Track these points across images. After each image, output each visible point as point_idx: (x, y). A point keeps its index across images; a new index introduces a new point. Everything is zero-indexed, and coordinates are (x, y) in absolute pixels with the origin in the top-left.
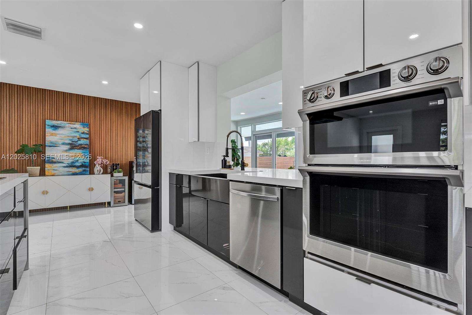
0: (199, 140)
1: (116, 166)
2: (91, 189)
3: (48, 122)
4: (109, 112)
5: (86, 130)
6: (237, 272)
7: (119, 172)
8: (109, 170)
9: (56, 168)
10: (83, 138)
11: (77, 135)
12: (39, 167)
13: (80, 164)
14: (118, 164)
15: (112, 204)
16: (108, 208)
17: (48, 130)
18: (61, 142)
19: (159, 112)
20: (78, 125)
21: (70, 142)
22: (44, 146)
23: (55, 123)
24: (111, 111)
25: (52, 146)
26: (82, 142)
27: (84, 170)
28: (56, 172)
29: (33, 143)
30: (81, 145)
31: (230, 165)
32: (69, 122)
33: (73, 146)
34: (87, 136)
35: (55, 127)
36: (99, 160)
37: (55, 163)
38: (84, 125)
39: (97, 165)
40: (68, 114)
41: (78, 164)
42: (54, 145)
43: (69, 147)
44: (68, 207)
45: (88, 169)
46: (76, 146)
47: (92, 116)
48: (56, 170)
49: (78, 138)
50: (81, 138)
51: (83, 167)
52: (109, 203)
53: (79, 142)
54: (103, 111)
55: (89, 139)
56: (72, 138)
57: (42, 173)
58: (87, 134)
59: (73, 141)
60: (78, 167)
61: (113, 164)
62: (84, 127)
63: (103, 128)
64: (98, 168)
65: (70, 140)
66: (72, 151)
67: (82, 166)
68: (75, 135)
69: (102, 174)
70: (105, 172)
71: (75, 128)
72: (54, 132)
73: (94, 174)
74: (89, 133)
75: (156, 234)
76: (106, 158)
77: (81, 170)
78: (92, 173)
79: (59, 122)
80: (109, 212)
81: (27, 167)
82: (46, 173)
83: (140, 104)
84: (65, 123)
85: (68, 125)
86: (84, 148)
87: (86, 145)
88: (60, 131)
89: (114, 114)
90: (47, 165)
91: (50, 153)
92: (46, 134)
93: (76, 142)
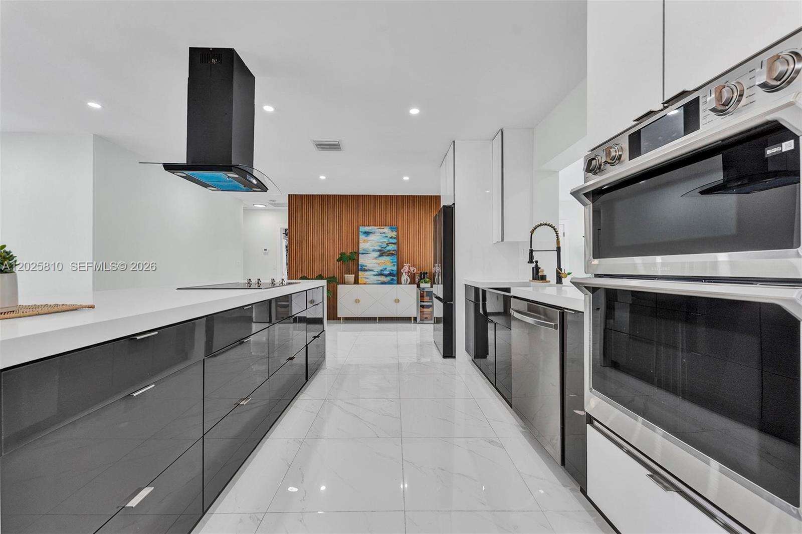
0: (503, 240)
1: (424, 276)
2: (397, 301)
3: (362, 229)
4: (417, 210)
5: (394, 234)
6: (524, 430)
7: (426, 282)
8: (417, 280)
9: (367, 276)
10: (391, 243)
11: (386, 240)
12: (354, 275)
13: (389, 272)
14: (427, 273)
15: (418, 320)
16: (415, 324)
17: (362, 237)
18: (371, 248)
19: (453, 206)
20: (386, 230)
21: (380, 248)
22: (357, 253)
23: (367, 229)
24: (420, 210)
25: (364, 253)
26: (391, 247)
27: (392, 279)
28: (367, 280)
29: (350, 250)
30: (389, 251)
31: (543, 276)
32: (379, 227)
33: (382, 253)
34: (395, 241)
35: (367, 233)
36: (406, 268)
37: (366, 271)
38: (392, 229)
39: (404, 274)
40: (378, 219)
41: (386, 272)
42: (366, 253)
43: (378, 253)
44: (377, 319)
45: (395, 278)
46: (385, 253)
47: (400, 218)
48: (368, 278)
49: (387, 244)
50: (389, 243)
51: (391, 276)
52: (415, 319)
53: (388, 248)
54: (411, 210)
55: (397, 244)
56: (381, 244)
57: (356, 282)
58: (395, 238)
59: (382, 248)
60: (386, 276)
61: (421, 272)
62: (392, 231)
63: (411, 230)
64: (404, 277)
65: (380, 246)
66: (381, 258)
67: (390, 274)
68: (384, 241)
69: (409, 284)
70: (412, 282)
71: (384, 233)
72: (366, 238)
73: (401, 284)
74: (397, 238)
75: (449, 361)
76: (414, 266)
77: (389, 278)
78: (399, 282)
79: (370, 228)
80: (415, 330)
81: (345, 275)
82: (360, 282)
83: (440, 196)
84: (376, 228)
85: (377, 230)
86: (393, 254)
87: (393, 251)
88: (371, 237)
89: (422, 212)
90: (360, 273)
91: (363, 260)
92: (360, 241)
93: (384, 248)
